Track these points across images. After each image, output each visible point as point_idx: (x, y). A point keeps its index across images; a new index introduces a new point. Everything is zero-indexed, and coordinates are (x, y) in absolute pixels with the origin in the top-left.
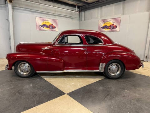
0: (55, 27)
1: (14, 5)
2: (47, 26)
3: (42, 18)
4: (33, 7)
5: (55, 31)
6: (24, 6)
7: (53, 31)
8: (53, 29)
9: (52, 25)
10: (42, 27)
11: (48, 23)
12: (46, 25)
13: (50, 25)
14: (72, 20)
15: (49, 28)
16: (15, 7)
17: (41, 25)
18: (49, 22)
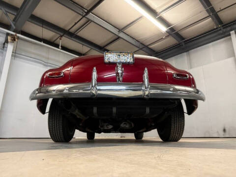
1: (17, 52)
4: (48, 59)
6: (33, 56)
16: (18, 54)
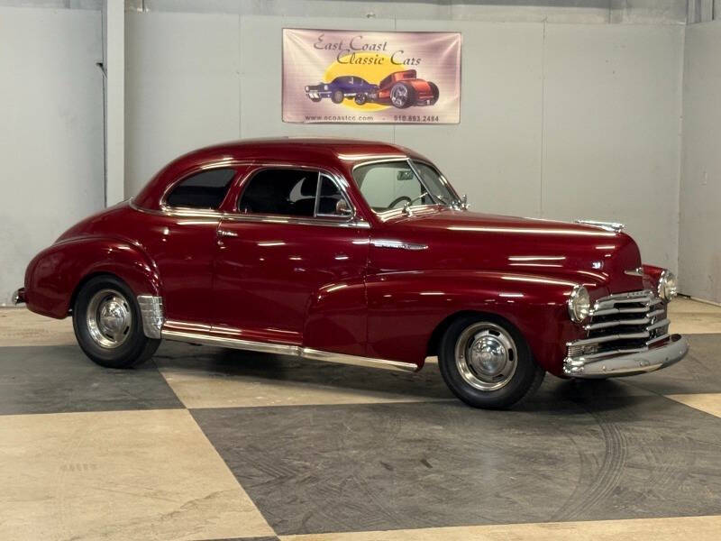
0: (433, 93)
2: (371, 88)
3: (327, 37)
5: (432, 120)
7: (413, 120)
8: (413, 110)
9: (412, 74)
10: (328, 101)
11: (378, 62)
12: (358, 80)
13: (388, 82)
14: (618, 20)
15: (387, 101)
17: (320, 88)
18: (386, 55)
